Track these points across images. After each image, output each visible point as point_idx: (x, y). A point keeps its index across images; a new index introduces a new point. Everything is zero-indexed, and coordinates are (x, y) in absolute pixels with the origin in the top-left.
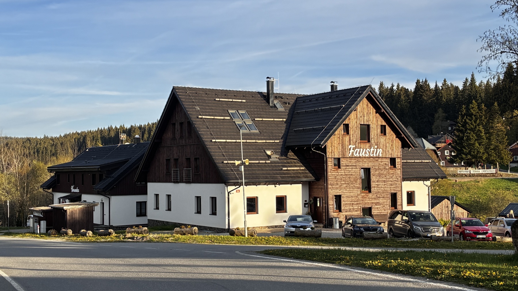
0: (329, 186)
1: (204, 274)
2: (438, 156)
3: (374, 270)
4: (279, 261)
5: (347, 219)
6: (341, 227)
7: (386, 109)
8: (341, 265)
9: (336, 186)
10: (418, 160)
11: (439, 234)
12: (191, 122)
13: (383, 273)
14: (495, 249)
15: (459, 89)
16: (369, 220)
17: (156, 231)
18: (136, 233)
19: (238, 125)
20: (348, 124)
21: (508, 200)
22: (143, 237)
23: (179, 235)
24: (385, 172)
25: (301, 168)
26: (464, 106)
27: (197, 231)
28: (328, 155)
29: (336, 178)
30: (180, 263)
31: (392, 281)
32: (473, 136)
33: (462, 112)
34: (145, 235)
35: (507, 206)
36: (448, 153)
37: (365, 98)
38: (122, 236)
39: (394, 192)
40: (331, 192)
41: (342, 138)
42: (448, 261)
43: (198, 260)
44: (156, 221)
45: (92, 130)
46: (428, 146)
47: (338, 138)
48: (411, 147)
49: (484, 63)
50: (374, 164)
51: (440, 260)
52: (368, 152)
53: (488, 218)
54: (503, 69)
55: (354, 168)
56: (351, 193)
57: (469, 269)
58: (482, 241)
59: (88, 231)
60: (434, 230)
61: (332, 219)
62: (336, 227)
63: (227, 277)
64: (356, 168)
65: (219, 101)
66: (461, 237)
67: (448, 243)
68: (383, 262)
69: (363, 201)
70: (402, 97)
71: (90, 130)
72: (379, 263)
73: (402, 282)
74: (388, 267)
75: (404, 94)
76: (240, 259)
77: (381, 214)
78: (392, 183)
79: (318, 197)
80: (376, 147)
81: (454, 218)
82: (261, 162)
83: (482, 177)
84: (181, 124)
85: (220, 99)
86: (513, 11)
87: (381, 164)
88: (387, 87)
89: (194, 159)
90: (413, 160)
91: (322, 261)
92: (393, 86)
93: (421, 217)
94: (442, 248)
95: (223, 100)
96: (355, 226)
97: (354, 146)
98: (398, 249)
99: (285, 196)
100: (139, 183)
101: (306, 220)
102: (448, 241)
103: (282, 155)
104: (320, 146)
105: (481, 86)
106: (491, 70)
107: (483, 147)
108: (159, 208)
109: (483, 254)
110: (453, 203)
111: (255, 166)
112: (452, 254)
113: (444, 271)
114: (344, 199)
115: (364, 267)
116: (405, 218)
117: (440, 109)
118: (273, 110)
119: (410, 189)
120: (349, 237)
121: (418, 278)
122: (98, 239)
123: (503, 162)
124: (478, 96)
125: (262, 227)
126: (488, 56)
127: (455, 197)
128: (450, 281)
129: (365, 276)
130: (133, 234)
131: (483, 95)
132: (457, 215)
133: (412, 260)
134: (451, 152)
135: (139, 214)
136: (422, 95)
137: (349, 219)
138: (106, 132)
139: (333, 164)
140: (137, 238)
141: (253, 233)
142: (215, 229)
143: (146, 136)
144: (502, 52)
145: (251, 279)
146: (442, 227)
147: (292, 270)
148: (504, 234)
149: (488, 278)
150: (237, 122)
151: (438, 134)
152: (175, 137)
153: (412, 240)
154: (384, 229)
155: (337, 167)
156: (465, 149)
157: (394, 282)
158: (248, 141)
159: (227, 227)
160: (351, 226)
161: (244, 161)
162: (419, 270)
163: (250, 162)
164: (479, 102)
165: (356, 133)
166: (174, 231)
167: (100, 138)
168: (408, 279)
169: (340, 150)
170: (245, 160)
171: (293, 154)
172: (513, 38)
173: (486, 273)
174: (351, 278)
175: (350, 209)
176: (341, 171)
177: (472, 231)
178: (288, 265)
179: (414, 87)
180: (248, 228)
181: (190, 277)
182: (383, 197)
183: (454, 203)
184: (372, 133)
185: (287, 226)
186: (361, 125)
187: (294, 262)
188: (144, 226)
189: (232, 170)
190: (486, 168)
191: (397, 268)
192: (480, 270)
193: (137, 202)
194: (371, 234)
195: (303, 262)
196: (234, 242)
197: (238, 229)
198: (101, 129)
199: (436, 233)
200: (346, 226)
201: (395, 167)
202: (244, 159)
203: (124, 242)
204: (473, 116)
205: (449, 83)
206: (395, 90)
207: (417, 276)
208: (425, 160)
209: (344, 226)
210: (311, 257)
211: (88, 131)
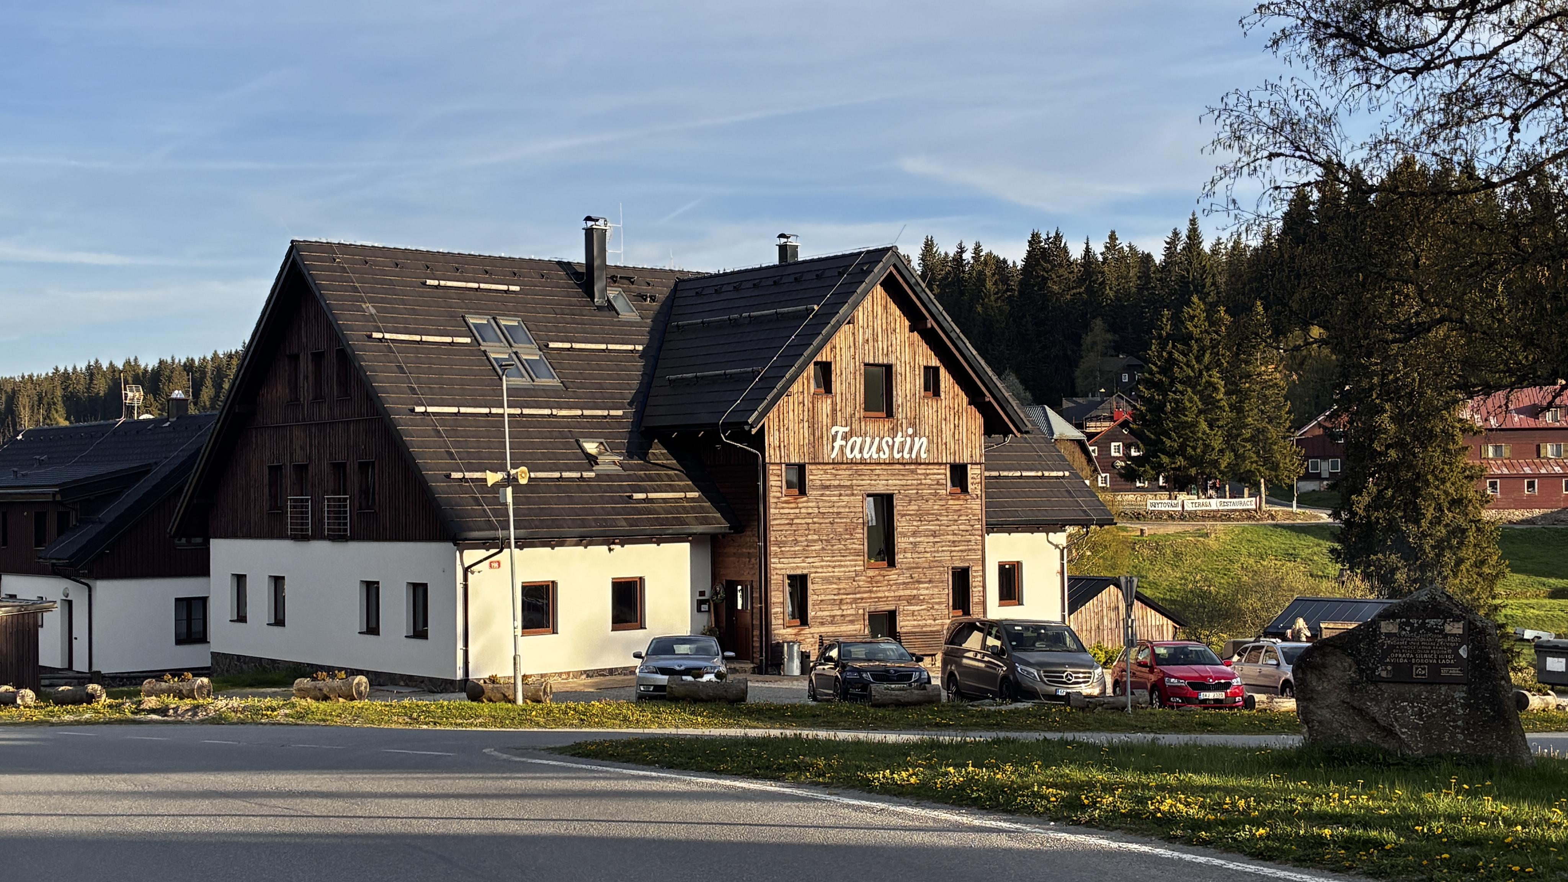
0: (774, 549)
1: (384, 820)
2: (1090, 460)
3: (895, 799)
4: (615, 776)
5: (824, 647)
6: (805, 669)
7: (940, 319)
8: (799, 785)
9: (792, 549)
10: (1032, 470)
11: (1090, 690)
12: (349, 351)
13: (924, 807)
14: (1250, 732)
15: (1153, 261)
16: (888, 649)
17: (236, 690)
18: (174, 697)
19: (497, 363)
20: (830, 363)
21: (1292, 590)
22: (195, 709)
23: (309, 700)
24: (936, 507)
25: (690, 495)
26: (1166, 312)
27: (366, 688)
28: (770, 456)
29: (792, 524)
30: (308, 787)
31: (949, 831)
32: (1192, 401)
33: (1162, 329)
34: (201, 701)
35: (1287, 604)
36: (1119, 449)
37: (879, 286)
38: (128, 705)
39: (962, 565)
40: (779, 566)
41: (811, 405)
42: (1111, 770)
43: (365, 778)
44: (238, 656)
45: (35, 375)
46: (1062, 428)
47: (799, 403)
48: (1013, 433)
49: (1220, 187)
50: (904, 482)
51: (1087, 765)
52: (888, 446)
53: (1234, 642)
54: (1273, 205)
55: (847, 495)
56: (836, 570)
57: (1172, 791)
58: (1215, 708)
59: (23, 691)
60: (1076, 678)
61: (780, 646)
62: (792, 671)
63: (454, 828)
64: (853, 495)
65: (436, 287)
66: (1154, 696)
67: (1115, 716)
68: (922, 773)
69: (871, 592)
70: (989, 284)
71: (30, 373)
72: (911, 775)
73: (977, 832)
74: (937, 788)
75: (994, 275)
76: (497, 772)
77: (924, 629)
78: (955, 538)
79: (739, 583)
80: (910, 431)
81: (1132, 640)
82: (566, 475)
83: (1216, 520)
84: (318, 357)
85: (439, 280)
86: (1304, 35)
87: (924, 481)
88: (946, 254)
89: (356, 466)
90: (1016, 470)
91: (744, 773)
92: (962, 250)
93: (1039, 638)
94: (1098, 730)
95: (449, 284)
96: (848, 668)
97: (847, 429)
98: (968, 733)
99: (641, 578)
100: (184, 540)
101: (703, 651)
102: (1117, 709)
103: (630, 455)
104: (747, 428)
105: (1217, 254)
106: (1239, 208)
107: (1220, 433)
108: (246, 617)
109: (1215, 746)
110: (1131, 596)
111: (548, 489)
112: (1123, 749)
113: (1099, 799)
114: (816, 587)
115: (867, 789)
116: (991, 641)
117: (1099, 321)
118: (605, 317)
119: (1010, 557)
120: (828, 701)
121: (1023, 820)
122: (52, 714)
123: (1277, 477)
124: (1208, 284)
125: (568, 673)
126: (1232, 165)
127: (1136, 580)
128: (1116, 829)
129: (868, 818)
130: (164, 697)
131: (1221, 280)
132: (1142, 633)
133: (1009, 768)
134: (1127, 447)
135: (183, 636)
136: (1045, 279)
137: (831, 647)
138: (82, 381)
139: (784, 483)
140: (176, 709)
141: (541, 694)
142: (422, 682)
143: (207, 394)
144: (1271, 156)
145: (527, 832)
146: (1100, 670)
147: (653, 803)
148: (1277, 687)
149: (1223, 818)
150: (493, 352)
151: (1090, 395)
152: (298, 400)
153: (1012, 706)
154: (931, 674)
155: (796, 491)
156: (1170, 438)
157: (954, 831)
158: (526, 411)
159: (460, 675)
160: (835, 669)
161: (513, 472)
162: (1028, 796)
163: (533, 475)
164: (1210, 299)
165: (853, 388)
166: (293, 689)
167: (60, 399)
168: (993, 823)
169: (806, 441)
170: (518, 470)
171: (666, 451)
172: (1302, 114)
173: (1219, 804)
174: (828, 822)
175: (834, 616)
176: (807, 505)
177: (1184, 678)
178: (641, 788)
179: (1024, 255)
180: (524, 676)
181: (340, 830)
182: (930, 582)
183: (1134, 596)
184: (899, 391)
185: (645, 668)
186: (866, 365)
187: (661, 778)
188: (198, 672)
189: (476, 499)
190: (1228, 494)
191: (964, 790)
192: (1202, 794)
193: (177, 600)
194: (893, 689)
195: (688, 778)
196: (481, 720)
197: (493, 680)
198: (66, 369)
199: (1083, 685)
200: (821, 667)
201: (965, 490)
202: (514, 466)
203: (134, 722)
204: (1193, 342)
205: (1123, 243)
206: (968, 263)
207: (1022, 813)
208: (1053, 471)
209: (815, 666)
210: (712, 761)
211: (23, 377)
